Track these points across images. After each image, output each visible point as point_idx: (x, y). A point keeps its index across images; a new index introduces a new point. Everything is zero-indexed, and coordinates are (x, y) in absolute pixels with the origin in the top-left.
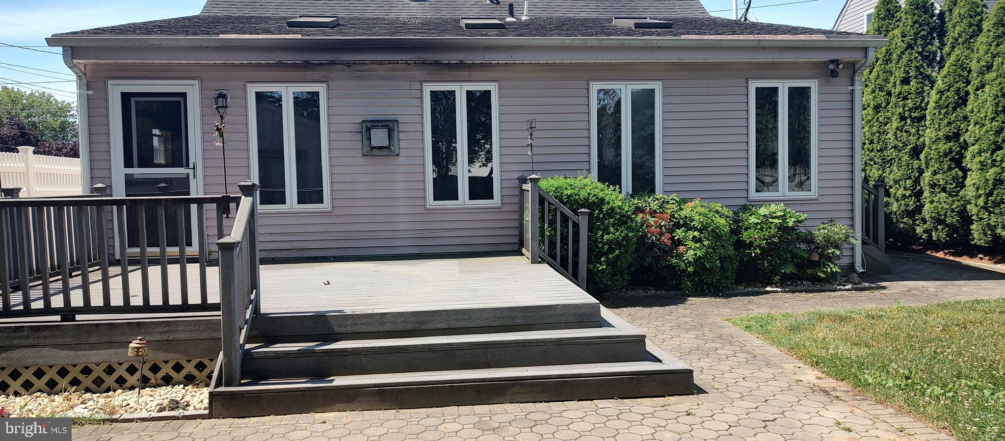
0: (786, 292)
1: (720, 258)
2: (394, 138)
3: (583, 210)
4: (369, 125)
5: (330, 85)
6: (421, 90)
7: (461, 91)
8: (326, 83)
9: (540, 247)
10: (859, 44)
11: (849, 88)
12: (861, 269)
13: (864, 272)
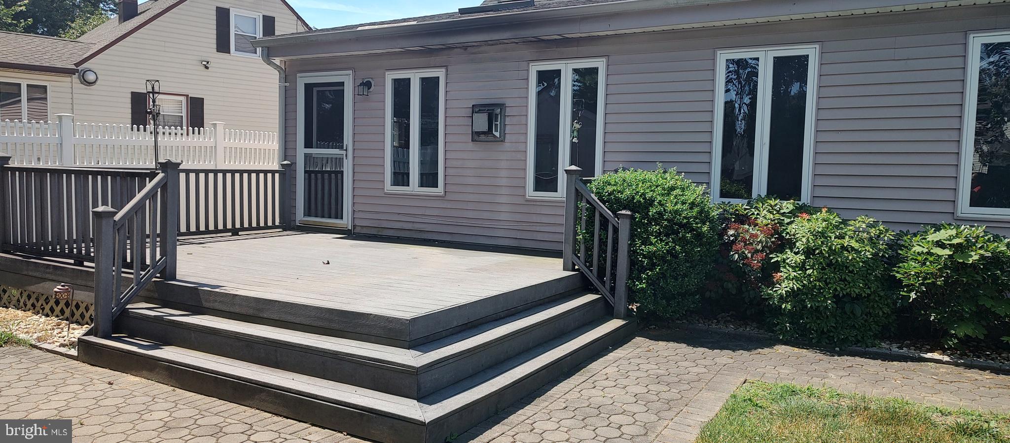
2: (498, 123)
3: (623, 212)
4: (477, 110)
5: (449, 70)
6: (528, 70)
7: (567, 70)
8: (446, 67)
9: (575, 252)
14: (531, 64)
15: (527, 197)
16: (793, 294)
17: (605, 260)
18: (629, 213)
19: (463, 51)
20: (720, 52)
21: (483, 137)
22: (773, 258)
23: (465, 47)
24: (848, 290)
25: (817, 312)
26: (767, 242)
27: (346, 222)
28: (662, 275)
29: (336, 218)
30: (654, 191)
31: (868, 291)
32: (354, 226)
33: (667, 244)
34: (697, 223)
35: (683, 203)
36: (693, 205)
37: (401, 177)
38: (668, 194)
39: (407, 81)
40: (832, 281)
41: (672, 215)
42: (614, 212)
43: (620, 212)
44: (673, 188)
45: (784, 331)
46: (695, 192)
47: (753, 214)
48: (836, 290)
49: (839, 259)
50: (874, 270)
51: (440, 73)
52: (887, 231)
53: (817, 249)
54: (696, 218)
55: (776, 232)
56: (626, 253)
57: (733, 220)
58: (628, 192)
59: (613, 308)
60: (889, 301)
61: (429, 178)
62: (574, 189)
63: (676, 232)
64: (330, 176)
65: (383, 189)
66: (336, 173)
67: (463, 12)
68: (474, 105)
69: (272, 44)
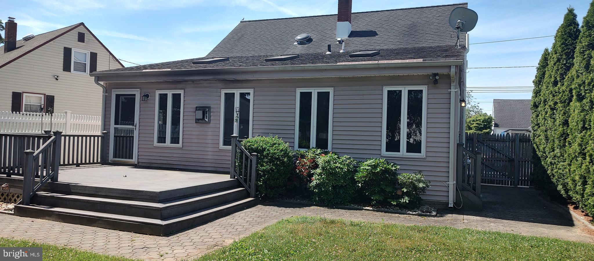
0: (374, 211)
2: (207, 115)
3: (254, 153)
4: (198, 109)
5: (185, 90)
6: (221, 92)
7: (237, 93)
8: (184, 89)
9: (235, 171)
10: (443, 64)
11: (449, 90)
12: (451, 205)
13: (452, 207)
14: (222, 90)
15: (220, 148)
16: (317, 186)
17: (247, 174)
18: (256, 154)
19: (192, 83)
20: (297, 89)
21: (200, 121)
22: (311, 172)
23: (193, 81)
24: (337, 183)
25: (326, 192)
26: (310, 165)
27: (134, 160)
28: (268, 179)
29: (129, 158)
30: (266, 145)
31: (345, 184)
32: (138, 162)
33: (270, 166)
34: (282, 158)
35: (278, 150)
36: (282, 150)
37: (162, 139)
38: (272, 146)
39: (166, 95)
40: (331, 180)
41: (273, 154)
42: (250, 154)
43: (252, 154)
44: (275, 144)
45: (315, 201)
46: (284, 146)
47: (307, 155)
48: (332, 183)
49: (333, 171)
50: (348, 176)
51: (181, 92)
52: (354, 161)
53: (325, 167)
54: (282, 156)
55: (314, 161)
56: (255, 170)
57: (300, 157)
58: (256, 146)
59: (250, 194)
60: (354, 188)
61: (175, 140)
62: (235, 144)
63: (274, 162)
64: (127, 139)
65: (153, 145)
66: (130, 137)
67: (194, 63)
68: (196, 107)
69: (100, 76)
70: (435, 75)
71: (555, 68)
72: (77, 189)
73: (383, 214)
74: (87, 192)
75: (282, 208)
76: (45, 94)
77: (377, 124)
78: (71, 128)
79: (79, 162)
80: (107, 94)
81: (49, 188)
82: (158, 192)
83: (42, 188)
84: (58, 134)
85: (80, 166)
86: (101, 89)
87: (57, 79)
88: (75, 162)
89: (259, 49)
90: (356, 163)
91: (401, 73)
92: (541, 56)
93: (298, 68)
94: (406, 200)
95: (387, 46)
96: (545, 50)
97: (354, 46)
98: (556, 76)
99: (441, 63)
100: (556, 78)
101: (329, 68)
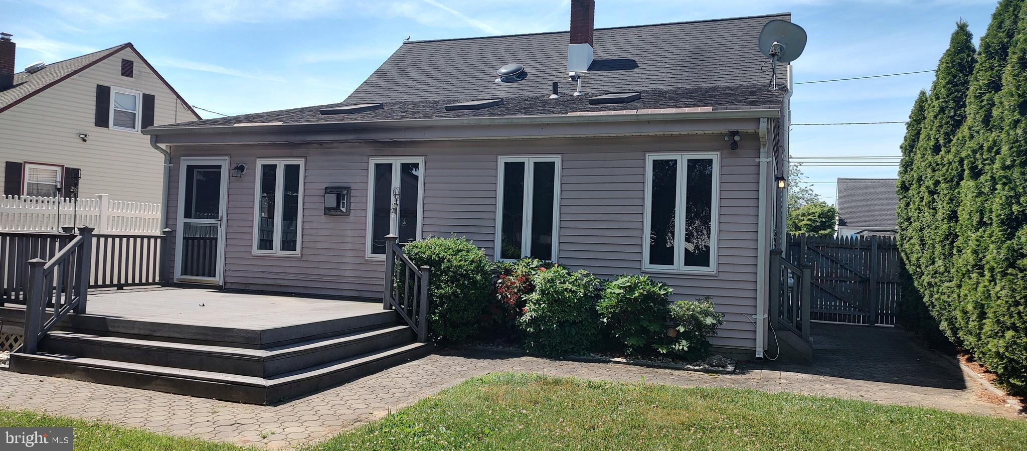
0: (629, 364)
1: (558, 322)
2: (345, 201)
3: (424, 267)
4: (329, 191)
5: (308, 159)
6: (368, 163)
7: (396, 164)
8: (306, 157)
9: (392, 296)
10: (747, 116)
11: (757, 160)
12: (760, 354)
13: (761, 358)
14: (370, 159)
15: (366, 258)
16: (533, 321)
17: (412, 301)
18: (428, 267)
19: (319, 146)
20: (499, 157)
21: (332, 212)
22: (523, 297)
23: (321, 143)
24: (567, 317)
25: (548, 332)
26: (520, 287)
27: (218, 279)
28: (449, 309)
29: (209, 276)
30: (446, 252)
31: (580, 319)
32: (225, 283)
33: (452, 288)
34: (473, 274)
35: (466, 261)
36: (472, 261)
37: (266, 242)
38: (456, 255)
39: (274, 167)
40: (556, 312)
41: (456, 268)
42: (418, 267)
44: (461, 251)
45: (530, 348)
46: (476, 253)
47: (515, 269)
48: (558, 318)
49: (560, 297)
50: (585, 305)
51: (301, 162)
52: (595, 279)
53: (546, 290)
54: (472, 271)
55: (527, 280)
56: (426, 296)
57: (503, 273)
58: (427, 253)
59: (417, 335)
60: (595, 325)
61: (289, 244)
62: (392, 251)
63: (458, 280)
64: (205, 243)
65: (251, 252)
66: (211, 239)
67: (323, 113)
68: (326, 188)
69: (160, 133)
70: (734, 133)
71: (937, 124)
72: (119, 326)
73: (644, 369)
74: (136, 331)
75: (473, 359)
76: (63, 166)
77: (634, 218)
78: (108, 225)
79: (123, 282)
80: (171, 165)
81: (70, 325)
82: (259, 331)
83: (58, 324)
84: (86, 232)
85: (124, 288)
86: (160, 158)
87: (84, 140)
88: (115, 282)
89: (435, 90)
90: (598, 282)
91: (676, 130)
92: (915, 103)
93: (501, 121)
94: (683, 345)
95: (655, 85)
96: (921, 93)
97: (598, 85)
98: (937, 137)
99: (743, 114)
100: (937, 140)
101: (554, 121)
